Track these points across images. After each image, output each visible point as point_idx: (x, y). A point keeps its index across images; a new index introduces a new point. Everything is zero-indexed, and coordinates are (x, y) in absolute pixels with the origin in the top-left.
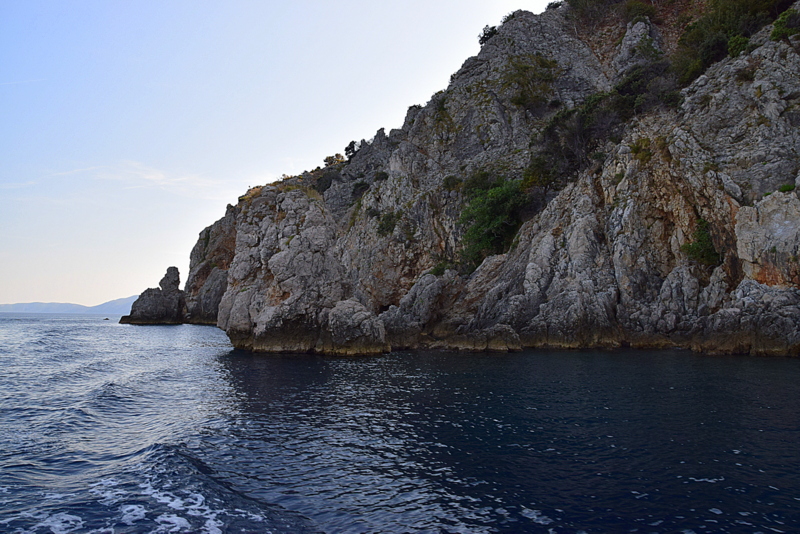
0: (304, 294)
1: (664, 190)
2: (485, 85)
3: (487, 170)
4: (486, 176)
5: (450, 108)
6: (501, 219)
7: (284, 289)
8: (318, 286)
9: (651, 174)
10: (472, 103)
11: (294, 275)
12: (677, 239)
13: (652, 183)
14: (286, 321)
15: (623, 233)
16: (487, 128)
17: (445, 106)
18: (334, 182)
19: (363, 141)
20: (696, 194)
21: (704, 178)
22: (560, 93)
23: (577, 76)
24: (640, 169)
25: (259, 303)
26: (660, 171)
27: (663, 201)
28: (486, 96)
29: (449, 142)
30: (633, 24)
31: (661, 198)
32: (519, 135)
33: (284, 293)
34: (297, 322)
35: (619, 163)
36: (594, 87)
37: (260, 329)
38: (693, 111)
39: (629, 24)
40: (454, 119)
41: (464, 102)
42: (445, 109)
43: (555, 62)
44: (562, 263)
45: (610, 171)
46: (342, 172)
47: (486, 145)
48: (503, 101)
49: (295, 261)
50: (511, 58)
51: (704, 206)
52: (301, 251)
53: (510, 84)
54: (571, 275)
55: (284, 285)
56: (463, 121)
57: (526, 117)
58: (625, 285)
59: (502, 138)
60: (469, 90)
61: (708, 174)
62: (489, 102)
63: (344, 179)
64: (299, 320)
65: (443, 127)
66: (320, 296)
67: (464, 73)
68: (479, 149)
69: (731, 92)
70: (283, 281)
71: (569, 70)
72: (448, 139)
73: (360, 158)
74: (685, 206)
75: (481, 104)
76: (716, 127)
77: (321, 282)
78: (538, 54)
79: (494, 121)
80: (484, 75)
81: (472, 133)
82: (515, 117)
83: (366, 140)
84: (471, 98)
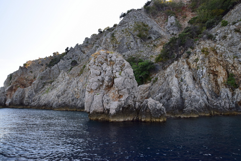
0: (129, 96)
1: (214, 64)
2: (128, 30)
3: (134, 57)
4: (134, 58)
5: (116, 36)
6: (145, 73)
7: (120, 94)
8: (133, 93)
9: (209, 59)
10: (124, 35)
11: (125, 88)
12: (220, 80)
13: (209, 62)
14: (123, 108)
15: (203, 77)
16: (130, 44)
17: (114, 35)
18: (61, 60)
19: (71, 47)
20: (230, 65)
21: (233, 60)
22: (150, 35)
23: (155, 30)
24: (205, 57)
25: (108, 100)
26: (213, 58)
27: (214, 68)
28: (129, 33)
29: (116, 47)
30: (171, 16)
31: (213, 66)
32: (141, 46)
33: (120, 96)
34: (127, 108)
35: (197, 55)
36: (160, 34)
37: (112, 112)
38: (220, 40)
39: (169, 17)
40: (117, 40)
41: (121, 35)
42: (114, 37)
43: (147, 25)
44: (184, 87)
45: (193, 57)
46: (64, 57)
47: (130, 49)
48: (134, 35)
49: (125, 82)
50: (135, 22)
51: (233, 69)
52: (126, 78)
53: (136, 30)
54: (190, 91)
55: (121, 92)
56: (121, 41)
57: (141, 41)
58: (208, 94)
59: (135, 47)
60: (123, 31)
61: (235, 59)
62: (130, 35)
63: (65, 59)
64: (128, 107)
65: (114, 42)
66: (135, 97)
67: (120, 25)
68: (127, 50)
69: (234, 35)
70: (120, 90)
71: (152, 28)
72: (116, 46)
73: (71, 53)
74: (223, 69)
75: (127, 36)
76: (230, 45)
77: (134, 91)
78: (142, 22)
79: (132, 42)
80: (127, 27)
81: (125, 45)
82: (138, 41)
83: (72, 47)
84: (124, 33)
